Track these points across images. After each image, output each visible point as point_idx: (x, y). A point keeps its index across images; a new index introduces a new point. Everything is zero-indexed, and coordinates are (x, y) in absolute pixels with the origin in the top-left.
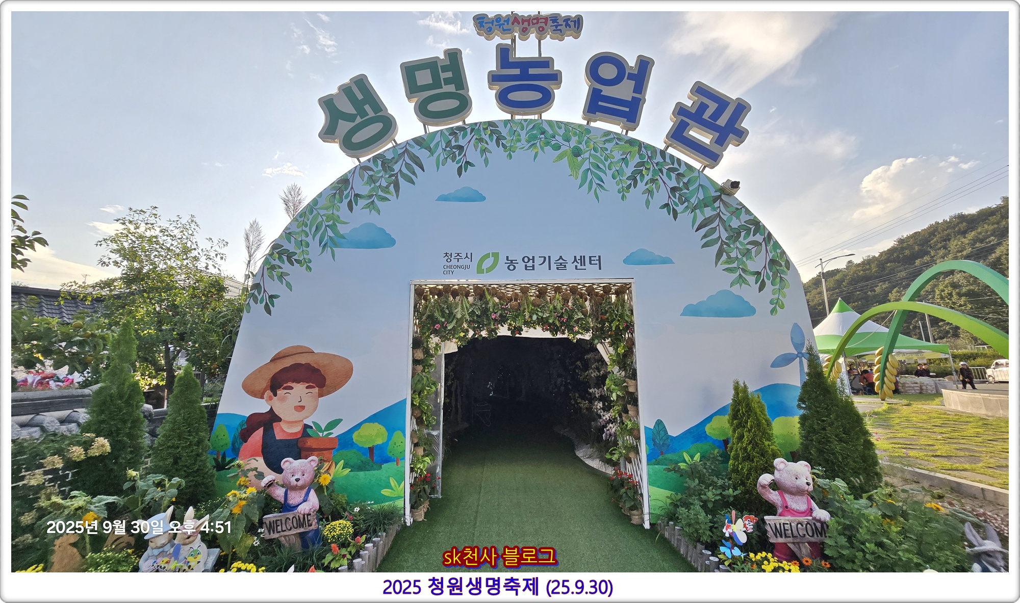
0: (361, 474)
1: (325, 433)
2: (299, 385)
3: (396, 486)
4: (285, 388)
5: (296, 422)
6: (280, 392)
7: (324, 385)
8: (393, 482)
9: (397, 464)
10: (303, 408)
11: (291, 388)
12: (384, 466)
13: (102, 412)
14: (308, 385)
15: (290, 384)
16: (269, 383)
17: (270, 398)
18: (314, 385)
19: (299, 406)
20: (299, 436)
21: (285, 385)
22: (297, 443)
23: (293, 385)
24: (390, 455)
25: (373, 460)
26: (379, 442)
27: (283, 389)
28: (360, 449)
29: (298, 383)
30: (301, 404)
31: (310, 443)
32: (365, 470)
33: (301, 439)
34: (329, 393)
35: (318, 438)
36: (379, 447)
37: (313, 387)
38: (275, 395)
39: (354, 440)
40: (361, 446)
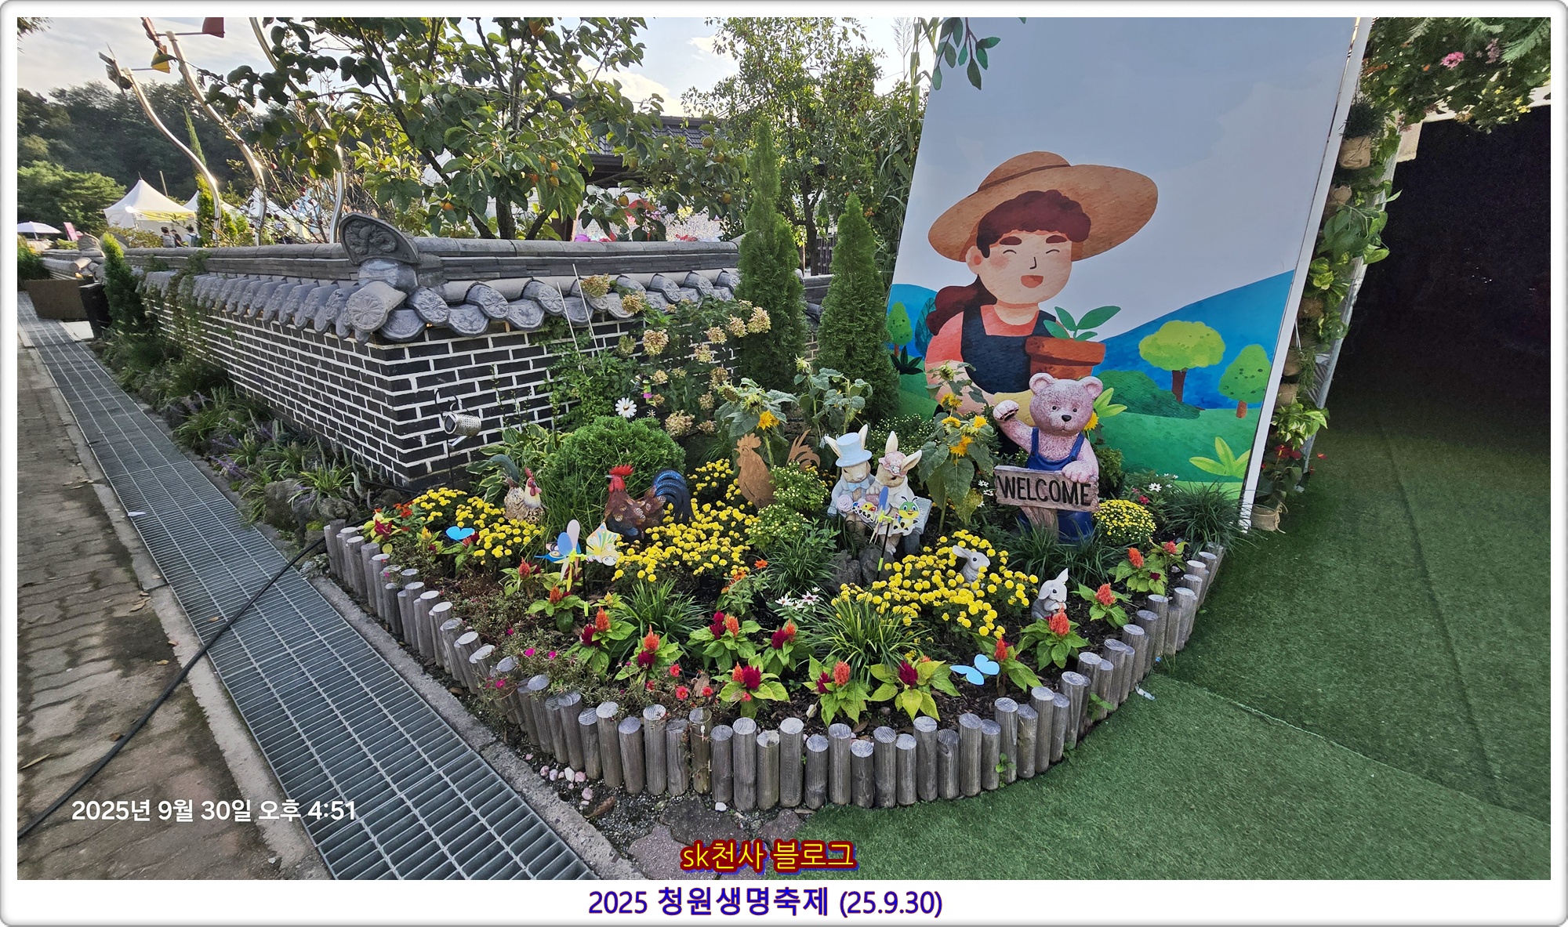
0: (1150, 420)
1: (1080, 332)
2: (1032, 235)
3: (1227, 456)
4: (1005, 242)
5: (1023, 306)
6: (996, 249)
7: (1085, 236)
8: (1221, 447)
9: (1239, 415)
10: (1038, 280)
11: (1017, 241)
12: (1205, 413)
13: (754, 272)
14: (1050, 235)
15: (1015, 234)
16: (976, 233)
17: (977, 261)
18: (1064, 235)
19: (1032, 277)
20: (1029, 332)
21: (1005, 236)
22: (1024, 346)
23: (1022, 235)
24: (1224, 393)
25: (1179, 398)
26: (1201, 362)
27: (1001, 243)
28: (1152, 371)
29: (1032, 230)
30: (1034, 272)
31: (1048, 348)
32: (1159, 414)
33: (1032, 339)
34: (1095, 251)
35: (1066, 341)
36: (1200, 374)
37: (1064, 240)
38: (986, 254)
39: (1142, 354)
40: (1155, 365)
